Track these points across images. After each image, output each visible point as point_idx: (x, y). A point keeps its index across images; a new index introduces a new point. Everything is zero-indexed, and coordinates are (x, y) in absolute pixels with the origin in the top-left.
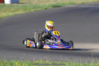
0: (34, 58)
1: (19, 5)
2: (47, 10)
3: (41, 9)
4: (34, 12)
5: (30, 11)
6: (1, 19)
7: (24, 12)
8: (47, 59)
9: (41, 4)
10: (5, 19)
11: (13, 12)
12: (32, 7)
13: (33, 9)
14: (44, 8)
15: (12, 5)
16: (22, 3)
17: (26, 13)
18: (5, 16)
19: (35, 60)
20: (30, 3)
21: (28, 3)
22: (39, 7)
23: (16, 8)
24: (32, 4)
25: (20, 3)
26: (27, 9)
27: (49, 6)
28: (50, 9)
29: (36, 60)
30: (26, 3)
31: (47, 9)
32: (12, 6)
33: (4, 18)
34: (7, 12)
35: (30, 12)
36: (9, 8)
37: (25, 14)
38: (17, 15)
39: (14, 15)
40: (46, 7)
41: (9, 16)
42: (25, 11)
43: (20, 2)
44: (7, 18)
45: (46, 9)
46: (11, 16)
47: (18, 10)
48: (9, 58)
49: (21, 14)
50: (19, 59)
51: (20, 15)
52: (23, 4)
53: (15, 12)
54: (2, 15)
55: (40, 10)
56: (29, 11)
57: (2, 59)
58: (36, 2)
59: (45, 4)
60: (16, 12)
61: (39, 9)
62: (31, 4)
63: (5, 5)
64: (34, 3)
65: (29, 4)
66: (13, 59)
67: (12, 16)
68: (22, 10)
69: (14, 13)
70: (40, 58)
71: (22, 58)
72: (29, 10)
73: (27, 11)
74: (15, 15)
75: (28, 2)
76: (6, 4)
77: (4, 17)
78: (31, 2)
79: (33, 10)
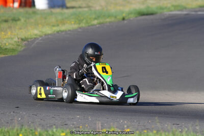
0: (100, 125)
1: (66, 11)
2: (125, 22)
3: (113, 19)
4: (97, 26)
5: (90, 24)
6: (28, 41)
7: (76, 26)
8: (125, 126)
9: (113, 9)
10: (37, 41)
11: (54, 26)
12: (94, 16)
13: (95, 19)
14: (118, 17)
15: (51, 12)
16: (73, 8)
17: (80, 28)
18: (36, 35)
19: (100, 127)
20: (89, 7)
21: (85, 7)
22: (109, 16)
23: (60, 18)
24: (93, 9)
25: (67, 8)
26: (83, 20)
27: (130, 13)
28: (132, 19)
29: (104, 128)
30: (80, 7)
31: (126, 18)
32: (52, 14)
33: (35, 38)
34: (40, 25)
35: (89, 26)
36: (45, 18)
37: (80, 30)
38: (62, 31)
39: (55, 32)
40: (124, 15)
41: (45, 35)
42: (79, 24)
43: (68, 5)
44: (41, 40)
45: (124, 19)
46: (48, 35)
47: (63, 22)
48: (47, 124)
49: (70, 30)
50: (67, 126)
51: (69, 32)
52: (74, 10)
53: (58, 25)
54: (29, 33)
55: (110, 22)
56: (87, 25)
57: (32, 125)
58: (101, 6)
59: (121, 8)
60: (60, 25)
61: (108, 20)
62: (90, 10)
63: (36, 12)
64: (98, 8)
65: (86, 9)
66: (54, 127)
67: (50, 34)
68: (73, 23)
69: (56, 29)
70: (112, 124)
71: (73, 124)
72: (87, 21)
73: (83, 25)
74: (58, 32)
75: (84, 5)
76: (38, 10)
77: (34, 36)
78: (90, 4)
79: (95, 22)
